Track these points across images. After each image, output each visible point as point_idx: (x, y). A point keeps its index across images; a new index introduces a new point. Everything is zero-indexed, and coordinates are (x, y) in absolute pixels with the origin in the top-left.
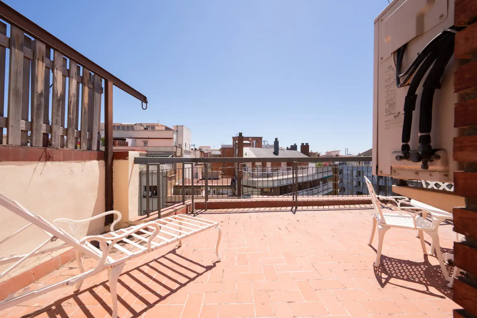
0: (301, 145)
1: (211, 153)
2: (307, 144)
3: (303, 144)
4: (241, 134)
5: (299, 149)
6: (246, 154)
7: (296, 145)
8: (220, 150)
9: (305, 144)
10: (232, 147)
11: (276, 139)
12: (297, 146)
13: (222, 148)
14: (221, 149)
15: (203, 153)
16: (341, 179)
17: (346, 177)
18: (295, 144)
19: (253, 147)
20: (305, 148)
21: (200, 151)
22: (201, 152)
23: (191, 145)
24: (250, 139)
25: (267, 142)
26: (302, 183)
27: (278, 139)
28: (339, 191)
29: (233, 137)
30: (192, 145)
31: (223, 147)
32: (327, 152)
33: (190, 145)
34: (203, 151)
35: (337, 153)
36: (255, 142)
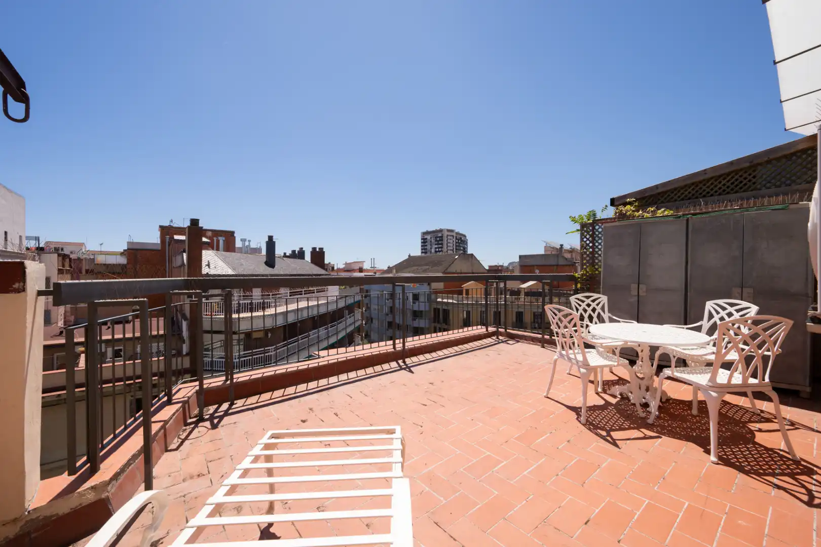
0: (311, 250)
1: (94, 259)
2: (321, 249)
3: (314, 249)
4: (194, 222)
5: (308, 257)
6: (208, 265)
7: (304, 249)
8: (122, 254)
9: (318, 250)
10: (159, 248)
11: (271, 238)
12: (304, 251)
13: (128, 249)
14: (125, 250)
15: (68, 260)
16: (367, 304)
17: (375, 301)
18: (302, 248)
19: (218, 249)
20: (318, 256)
21: (59, 255)
22: (61, 258)
23: (24, 239)
24: (209, 234)
25: (249, 241)
26: (317, 316)
27: (274, 238)
28: (364, 323)
29: (161, 227)
30: (28, 238)
31: (131, 247)
32: (346, 264)
33: (20, 237)
34: (68, 256)
35: (361, 266)
36: (221, 240)
